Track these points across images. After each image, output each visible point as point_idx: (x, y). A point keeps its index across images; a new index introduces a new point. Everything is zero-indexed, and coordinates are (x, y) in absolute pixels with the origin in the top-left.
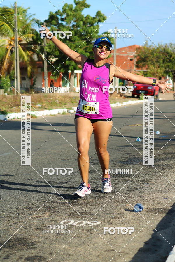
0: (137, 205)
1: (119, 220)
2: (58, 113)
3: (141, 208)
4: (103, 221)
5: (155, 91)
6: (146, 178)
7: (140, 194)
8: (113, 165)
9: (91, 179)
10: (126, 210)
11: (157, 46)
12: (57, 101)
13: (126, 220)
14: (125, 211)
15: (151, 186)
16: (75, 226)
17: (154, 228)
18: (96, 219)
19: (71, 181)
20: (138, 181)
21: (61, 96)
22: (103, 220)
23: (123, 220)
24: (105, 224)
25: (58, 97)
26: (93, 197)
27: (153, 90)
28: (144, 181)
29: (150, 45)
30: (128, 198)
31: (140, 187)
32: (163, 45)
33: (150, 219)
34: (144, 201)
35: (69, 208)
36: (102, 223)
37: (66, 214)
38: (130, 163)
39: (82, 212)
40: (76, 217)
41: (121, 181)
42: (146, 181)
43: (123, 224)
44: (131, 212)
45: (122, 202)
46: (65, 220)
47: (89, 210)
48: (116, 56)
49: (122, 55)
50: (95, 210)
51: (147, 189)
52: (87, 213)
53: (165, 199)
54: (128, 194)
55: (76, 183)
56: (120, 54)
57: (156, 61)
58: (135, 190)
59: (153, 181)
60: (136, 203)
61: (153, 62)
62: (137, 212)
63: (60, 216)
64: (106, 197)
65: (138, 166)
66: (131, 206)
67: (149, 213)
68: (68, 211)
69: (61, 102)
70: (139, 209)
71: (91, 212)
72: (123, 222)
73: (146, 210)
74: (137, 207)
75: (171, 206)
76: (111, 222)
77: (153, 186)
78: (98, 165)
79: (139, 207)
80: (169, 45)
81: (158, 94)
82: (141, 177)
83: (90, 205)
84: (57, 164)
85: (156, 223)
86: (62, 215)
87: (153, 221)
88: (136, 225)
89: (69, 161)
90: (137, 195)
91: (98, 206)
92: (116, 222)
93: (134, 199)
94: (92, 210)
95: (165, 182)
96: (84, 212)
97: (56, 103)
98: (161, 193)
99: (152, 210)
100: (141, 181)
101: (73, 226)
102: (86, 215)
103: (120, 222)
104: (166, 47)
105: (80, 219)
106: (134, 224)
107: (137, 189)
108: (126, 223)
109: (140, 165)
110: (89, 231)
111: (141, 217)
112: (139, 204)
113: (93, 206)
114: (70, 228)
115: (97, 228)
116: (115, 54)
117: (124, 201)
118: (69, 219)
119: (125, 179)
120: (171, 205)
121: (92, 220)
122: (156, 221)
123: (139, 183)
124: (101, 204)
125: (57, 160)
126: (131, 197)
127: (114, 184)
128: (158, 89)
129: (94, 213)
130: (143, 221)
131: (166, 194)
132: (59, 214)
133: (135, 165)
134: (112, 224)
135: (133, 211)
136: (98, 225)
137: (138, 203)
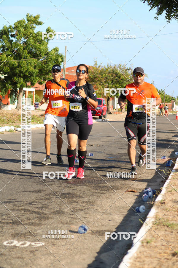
0: (82, 227)
1: (62, 241)
2: (5, 130)
3: (85, 229)
4: (47, 243)
5: (103, 111)
6: (92, 199)
7: (85, 216)
8: (59, 186)
9: (36, 199)
10: (71, 231)
11: (106, 67)
12: (5, 118)
13: (70, 242)
14: (69, 232)
15: (96, 208)
16: (18, 247)
17: (98, 251)
18: (40, 240)
19: (16, 200)
20: (83, 202)
21: (9, 113)
22: (47, 241)
23: (67, 242)
24: (49, 245)
25: (6, 115)
26: (38, 217)
27: (101, 110)
28: (89, 203)
29: (99, 65)
30: (72, 219)
31: (85, 208)
32: (112, 66)
33: (93, 241)
34: (88, 222)
35: (12, 228)
36: (46, 244)
37: (10, 234)
38: (75, 184)
39: (26, 233)
40: (19, 238)
41: (66, 201)
42: (91, 203)
43: (67, 246)
44: (75, 234)
45: (66, 223)
46: (8, 240)
47: (33, 230)
48: (65, 75)
49: (71, 74)
50: (39, 231)
51: (92, 210)
52: (31, 233)
53: (109, 221)
54: (73, 216)
55: (21, 202)
56: (70, 73)
57: (104, 82)
58: (80, 211)
59: (99, 203)
60: (80, 225)
61: (102, 82)
62: (81, 234)
63: (3, 236)
64: (51, 218)
65: (83, 187)
66: (75, 228)
67: (93, 235)
68: (11, 231)
69: (8, 119)
70: (83, 231)
71: (35, 233)
72: (66, 243)
73: (90, 232)
74: (81, 228)
75: (116, 229)
76: (55, 243)
77: (98, 208)
78: (43, 185)
79: (83, 228)
80: (118, 66)
81: (106, 114)
82: (87, 198)
83: (34, 226)
84: (2, 183)
85: (100, 245)
86: (5, 235)
87: (97, 243)
88: (79, 247)
89: (15, 180)
90: (82, 216)
91: (42, 226)
92: (60, 243)
93: (79, 220)
94: (36, 231)
95: (110, 204)
96: (27, 233)
97: (3, 120)
98: (106, 214)
99: (96, 232)
100: (86, 202)
101: (16, 247)
102: (30, 235)
103: (64, 244)
104: (114, 67)
105: (23, 239)
106: (77, 246)
107: (82, 210)
108: (70, 244)
109: (86, 185)
110: (32, 252)
111: (85, 239)
112: (84, 226)
113: (37, 227)
114: (13, 249)
115: (40, 249)
116: (64, 74)
117: (68, 222)
118: (12, 240)
119: (71, 199)
120: (115, 227)
121: (35, 241)
122: (99, 243)
123: (84, 204)
124: (45, 224)
125: (2, 178)
126: (76, 218)
127: (59, 204)
128: (106, 110)
129: (38, 234)
130: (86, 243)
131: (111, 216)
132: (2, 235)
133: (80, 185)
134: (55, 246)
135: (77, 232)
136: (41, 247)
137: (82, 225)
